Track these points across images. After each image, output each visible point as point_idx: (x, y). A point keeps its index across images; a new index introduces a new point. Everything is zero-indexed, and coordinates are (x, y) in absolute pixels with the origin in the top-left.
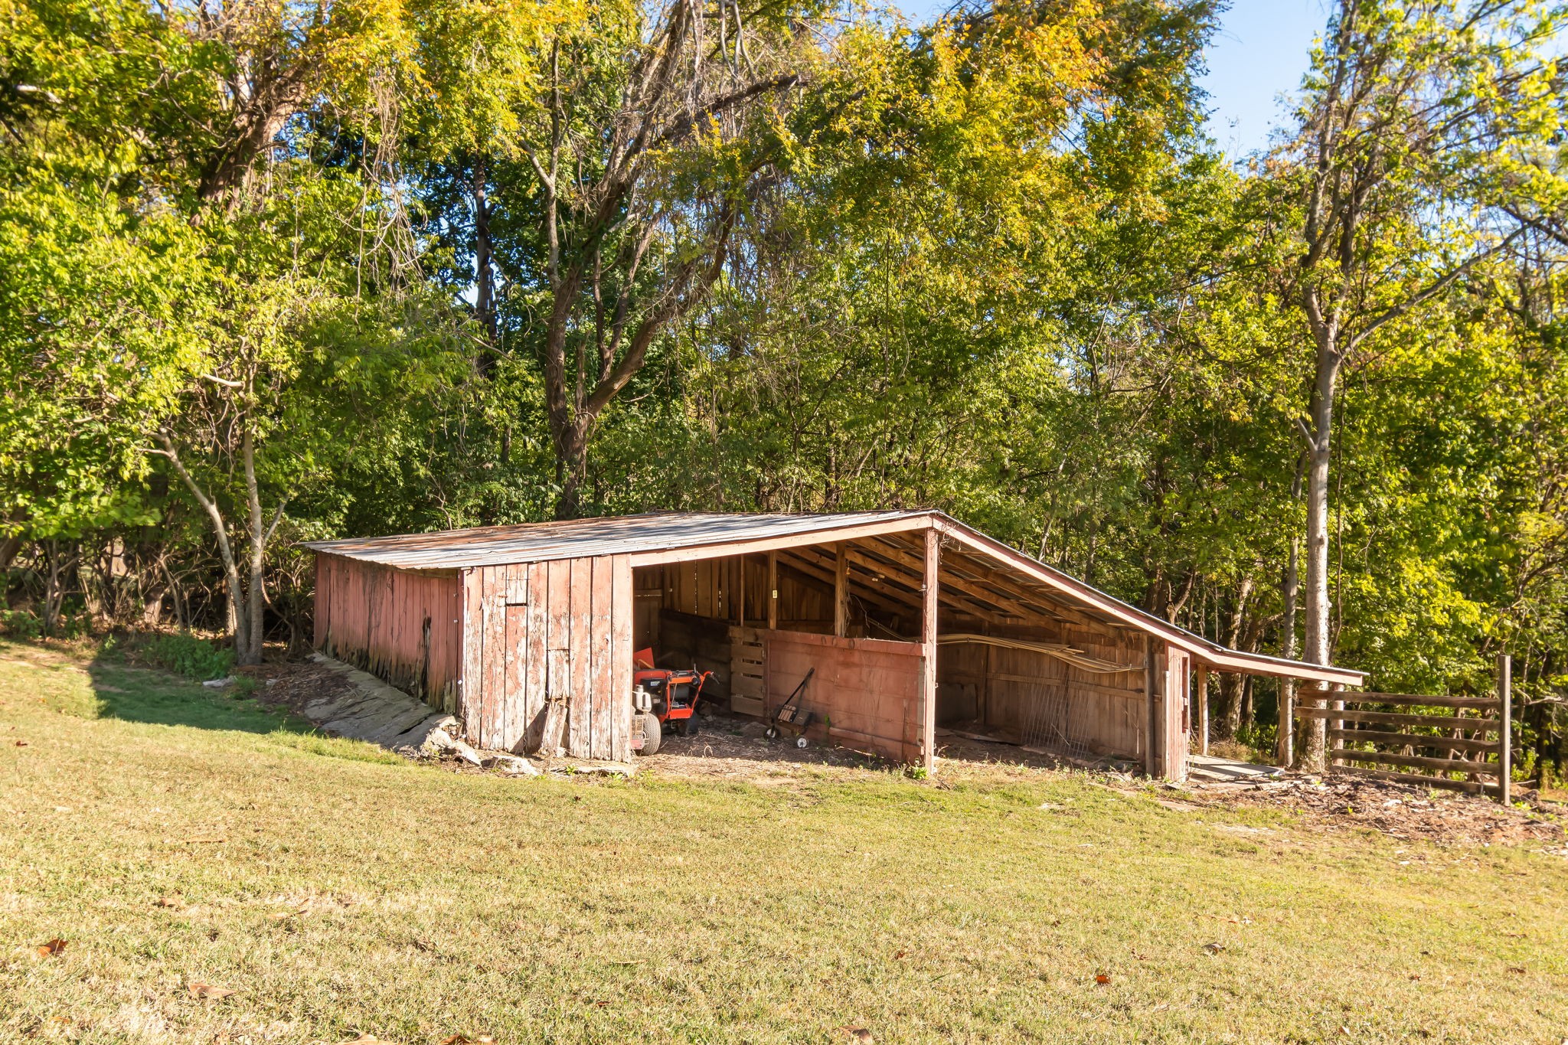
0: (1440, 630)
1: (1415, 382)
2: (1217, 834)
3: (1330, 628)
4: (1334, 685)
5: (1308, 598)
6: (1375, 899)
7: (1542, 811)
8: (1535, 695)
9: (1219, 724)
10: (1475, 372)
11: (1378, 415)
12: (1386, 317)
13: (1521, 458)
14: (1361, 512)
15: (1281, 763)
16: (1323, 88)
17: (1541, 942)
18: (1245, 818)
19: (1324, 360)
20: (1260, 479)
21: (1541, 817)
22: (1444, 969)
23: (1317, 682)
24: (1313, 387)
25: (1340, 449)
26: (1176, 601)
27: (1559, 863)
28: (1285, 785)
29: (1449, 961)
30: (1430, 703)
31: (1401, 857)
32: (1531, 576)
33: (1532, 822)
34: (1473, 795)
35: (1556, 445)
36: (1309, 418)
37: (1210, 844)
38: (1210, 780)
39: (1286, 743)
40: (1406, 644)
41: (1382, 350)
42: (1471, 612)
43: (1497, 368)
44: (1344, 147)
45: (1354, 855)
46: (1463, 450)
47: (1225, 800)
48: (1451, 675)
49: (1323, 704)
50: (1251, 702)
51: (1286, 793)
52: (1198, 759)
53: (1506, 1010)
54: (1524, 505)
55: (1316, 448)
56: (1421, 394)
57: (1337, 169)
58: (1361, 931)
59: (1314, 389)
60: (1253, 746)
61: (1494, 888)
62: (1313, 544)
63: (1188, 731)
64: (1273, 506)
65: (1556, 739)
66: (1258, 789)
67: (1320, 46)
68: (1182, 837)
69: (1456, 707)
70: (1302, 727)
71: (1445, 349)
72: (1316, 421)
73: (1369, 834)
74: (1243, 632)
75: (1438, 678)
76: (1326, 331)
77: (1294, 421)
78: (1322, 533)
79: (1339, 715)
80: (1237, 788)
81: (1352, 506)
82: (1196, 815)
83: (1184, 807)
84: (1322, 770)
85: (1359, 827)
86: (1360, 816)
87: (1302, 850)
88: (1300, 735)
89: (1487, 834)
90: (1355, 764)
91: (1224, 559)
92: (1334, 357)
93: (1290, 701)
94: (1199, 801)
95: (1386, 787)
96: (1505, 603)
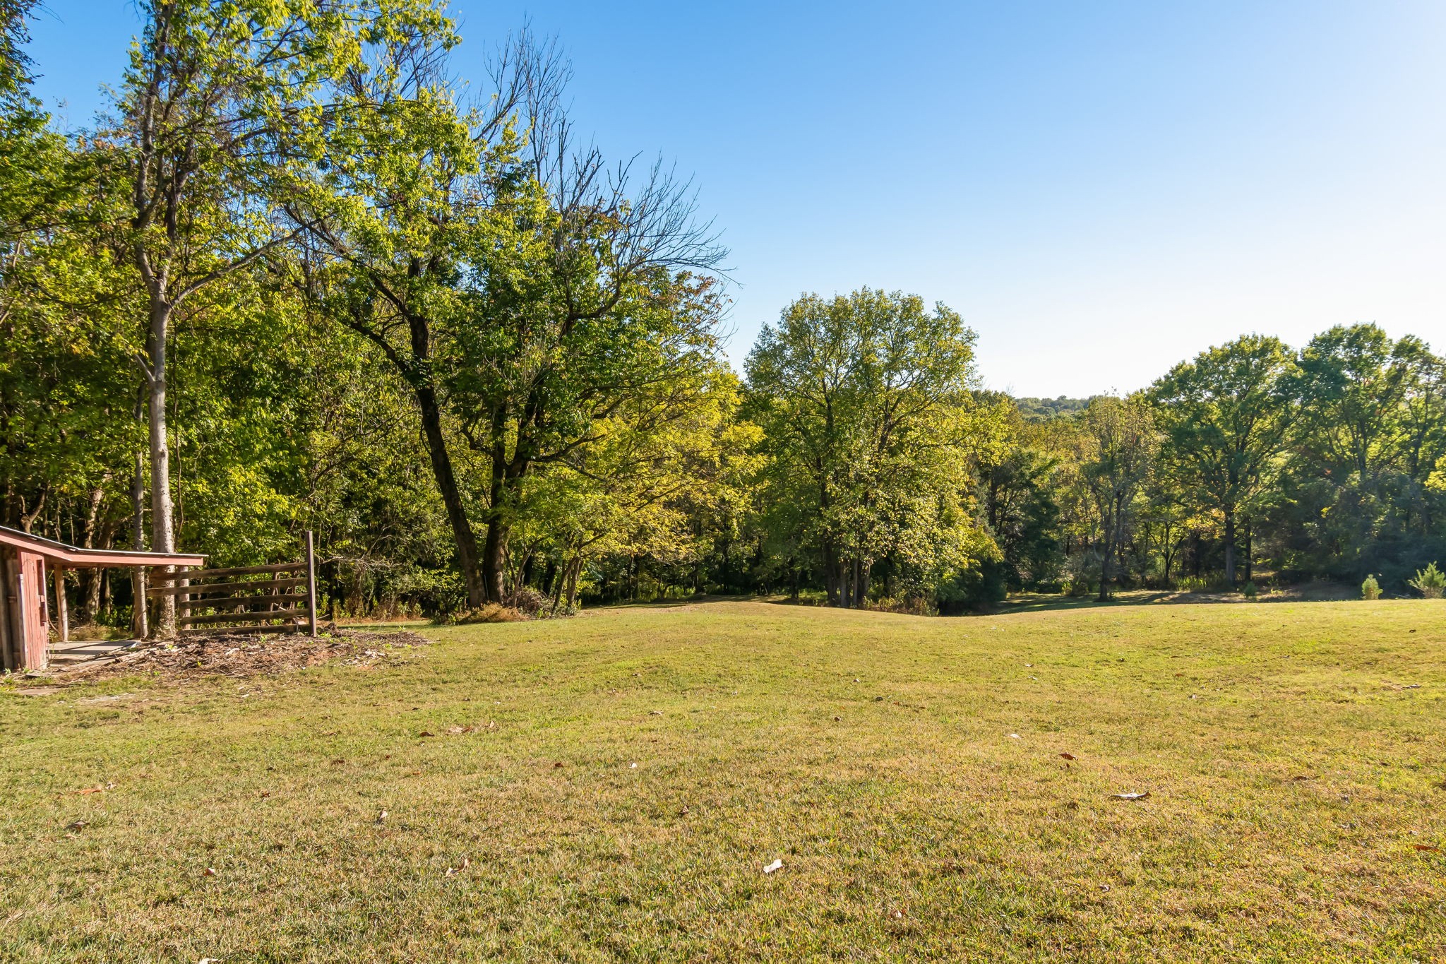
0: (260, 518)
1: (233, 332)
2: (80, 709)
3: (174, 523)
4: (180, 567)
5: (154, 500)
6: (225, 733)
7: (339, 636)
8: (326, 556)
9: (79, 612)
10: (276, 329)
11: (205, 356)
12: (206, 280)
13: (309, 394)
14: (194, 431)
15: (138, 636)
16: (144, 84)
17: (350, 733)
18: (107, 689)
19: (157, 310)
20: (105, 405)
21: (338, 640)
22: (286, 778)
23: (166, 566)
24: (149, 331)
25: (174, 381)
26: (30, 513)
27: (353, 670)
28: (142, 654)
29: (289, 770)
30: (256, 572)
31: (243, 692)
32: (320, 475)
33: (333, 645)
34: (291, 634)
35: (331, 385)
36: (144, 353)
37: (74, 719)
38: (72, 662)
39: (141, 620)
40: (235, 530)
41: (205, 306)
42: (283, 503)
43: (292, 326)
44: (164, 135)
45: (205, 699)
46: (268, 386)
47: (86, 677)
48: (268, 549)
49: (171, 584)
50: (108, 590)
51: (143, 660)
52: (59, 646)
53: (338, 800)
54: (313, 427)
55: (154, 379)
56: (237, 341)
57: (160, 153)
58: (216, 765)
59: (149, 332)
60: (112, 625)
61: (313, 699)
62: (155, 457)
63: (47, 625)
64: (118, 427)
65: (341, 584)
66: (118, 661)
67: (138, 48)
68: (44, 720)
69: (273, 571)
70: (154, 605)
71: (253, 309)
72: (153, 358)
73: (215, 679)
74: (97, 534)
75: (259, 553)
76: (157, 285)
77: (133, 357)
78: (163, 447)
79: (185, 590)
80: (97, 664)
81: (187, 427)
82: (58, 696)
83: (46, 692)
84: (174, 636)
85: (208, 676)
86: (207, 666)
87: (160, 705)
88: (153, 611)
89: (304, 660)
90: (200, 627)
91: (74, 473)
92: (164, 307)
93: (143, 585)
94: (61, 683)
95: (226, 640)
96: (304, 495)
